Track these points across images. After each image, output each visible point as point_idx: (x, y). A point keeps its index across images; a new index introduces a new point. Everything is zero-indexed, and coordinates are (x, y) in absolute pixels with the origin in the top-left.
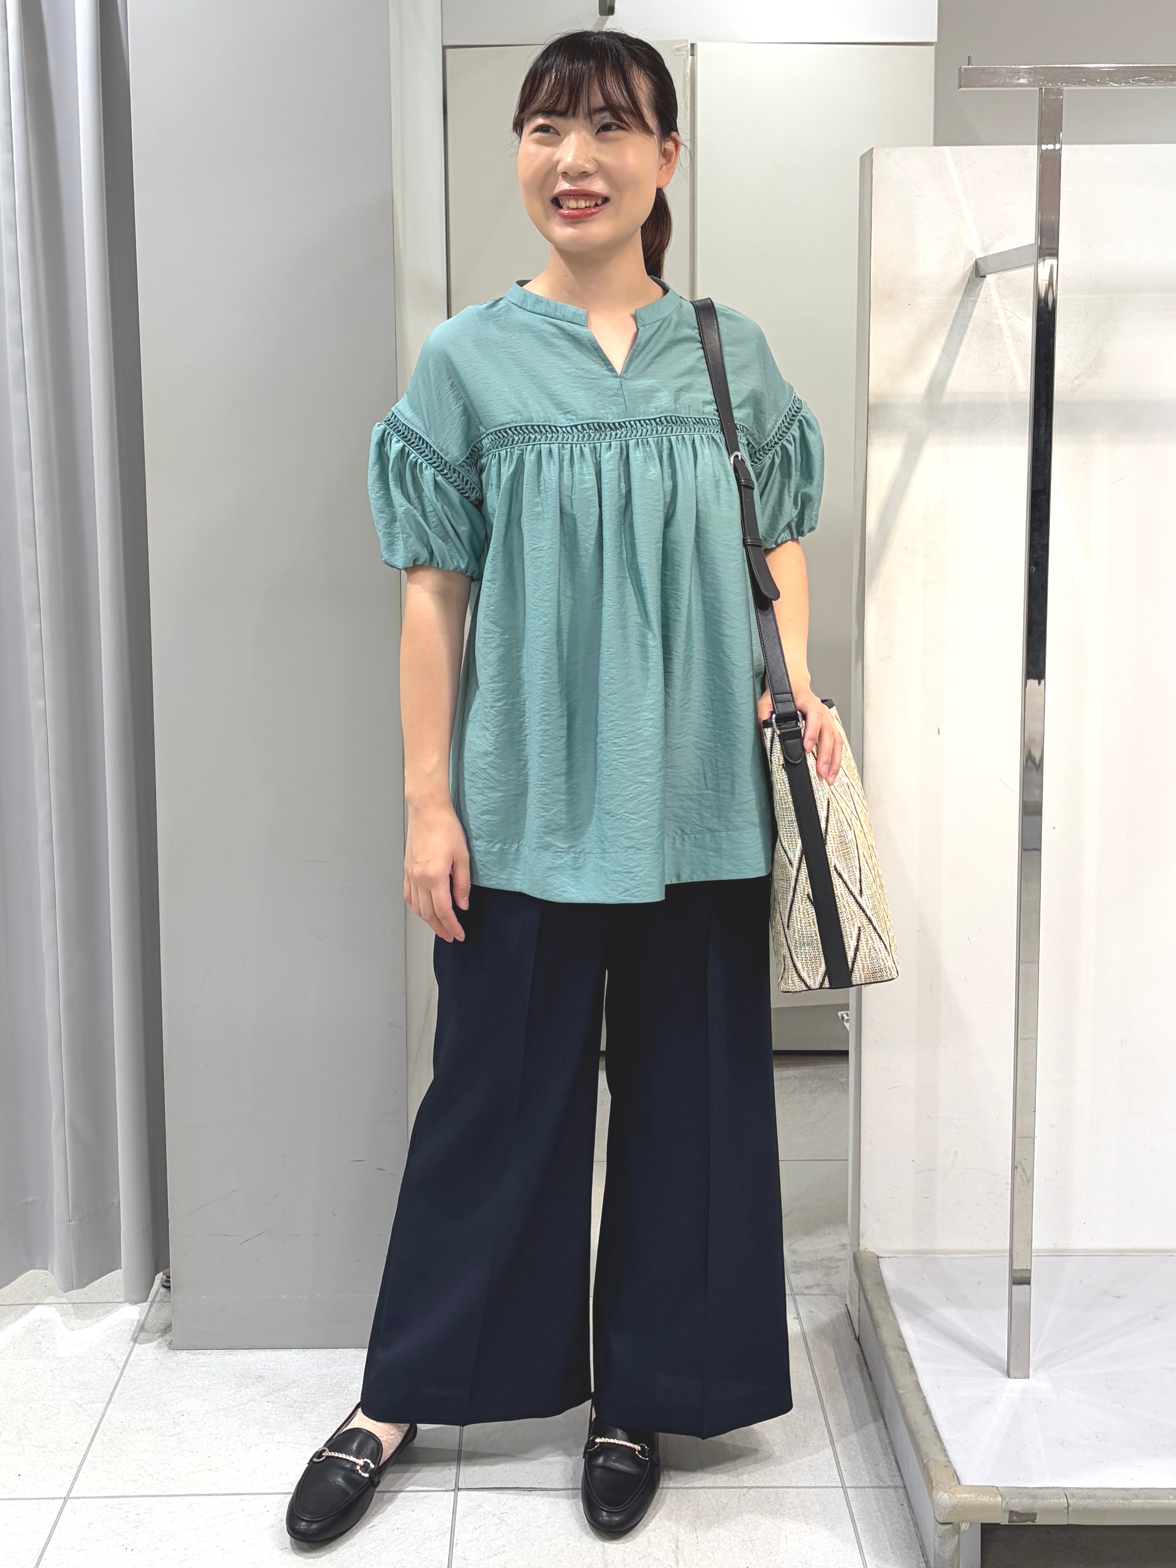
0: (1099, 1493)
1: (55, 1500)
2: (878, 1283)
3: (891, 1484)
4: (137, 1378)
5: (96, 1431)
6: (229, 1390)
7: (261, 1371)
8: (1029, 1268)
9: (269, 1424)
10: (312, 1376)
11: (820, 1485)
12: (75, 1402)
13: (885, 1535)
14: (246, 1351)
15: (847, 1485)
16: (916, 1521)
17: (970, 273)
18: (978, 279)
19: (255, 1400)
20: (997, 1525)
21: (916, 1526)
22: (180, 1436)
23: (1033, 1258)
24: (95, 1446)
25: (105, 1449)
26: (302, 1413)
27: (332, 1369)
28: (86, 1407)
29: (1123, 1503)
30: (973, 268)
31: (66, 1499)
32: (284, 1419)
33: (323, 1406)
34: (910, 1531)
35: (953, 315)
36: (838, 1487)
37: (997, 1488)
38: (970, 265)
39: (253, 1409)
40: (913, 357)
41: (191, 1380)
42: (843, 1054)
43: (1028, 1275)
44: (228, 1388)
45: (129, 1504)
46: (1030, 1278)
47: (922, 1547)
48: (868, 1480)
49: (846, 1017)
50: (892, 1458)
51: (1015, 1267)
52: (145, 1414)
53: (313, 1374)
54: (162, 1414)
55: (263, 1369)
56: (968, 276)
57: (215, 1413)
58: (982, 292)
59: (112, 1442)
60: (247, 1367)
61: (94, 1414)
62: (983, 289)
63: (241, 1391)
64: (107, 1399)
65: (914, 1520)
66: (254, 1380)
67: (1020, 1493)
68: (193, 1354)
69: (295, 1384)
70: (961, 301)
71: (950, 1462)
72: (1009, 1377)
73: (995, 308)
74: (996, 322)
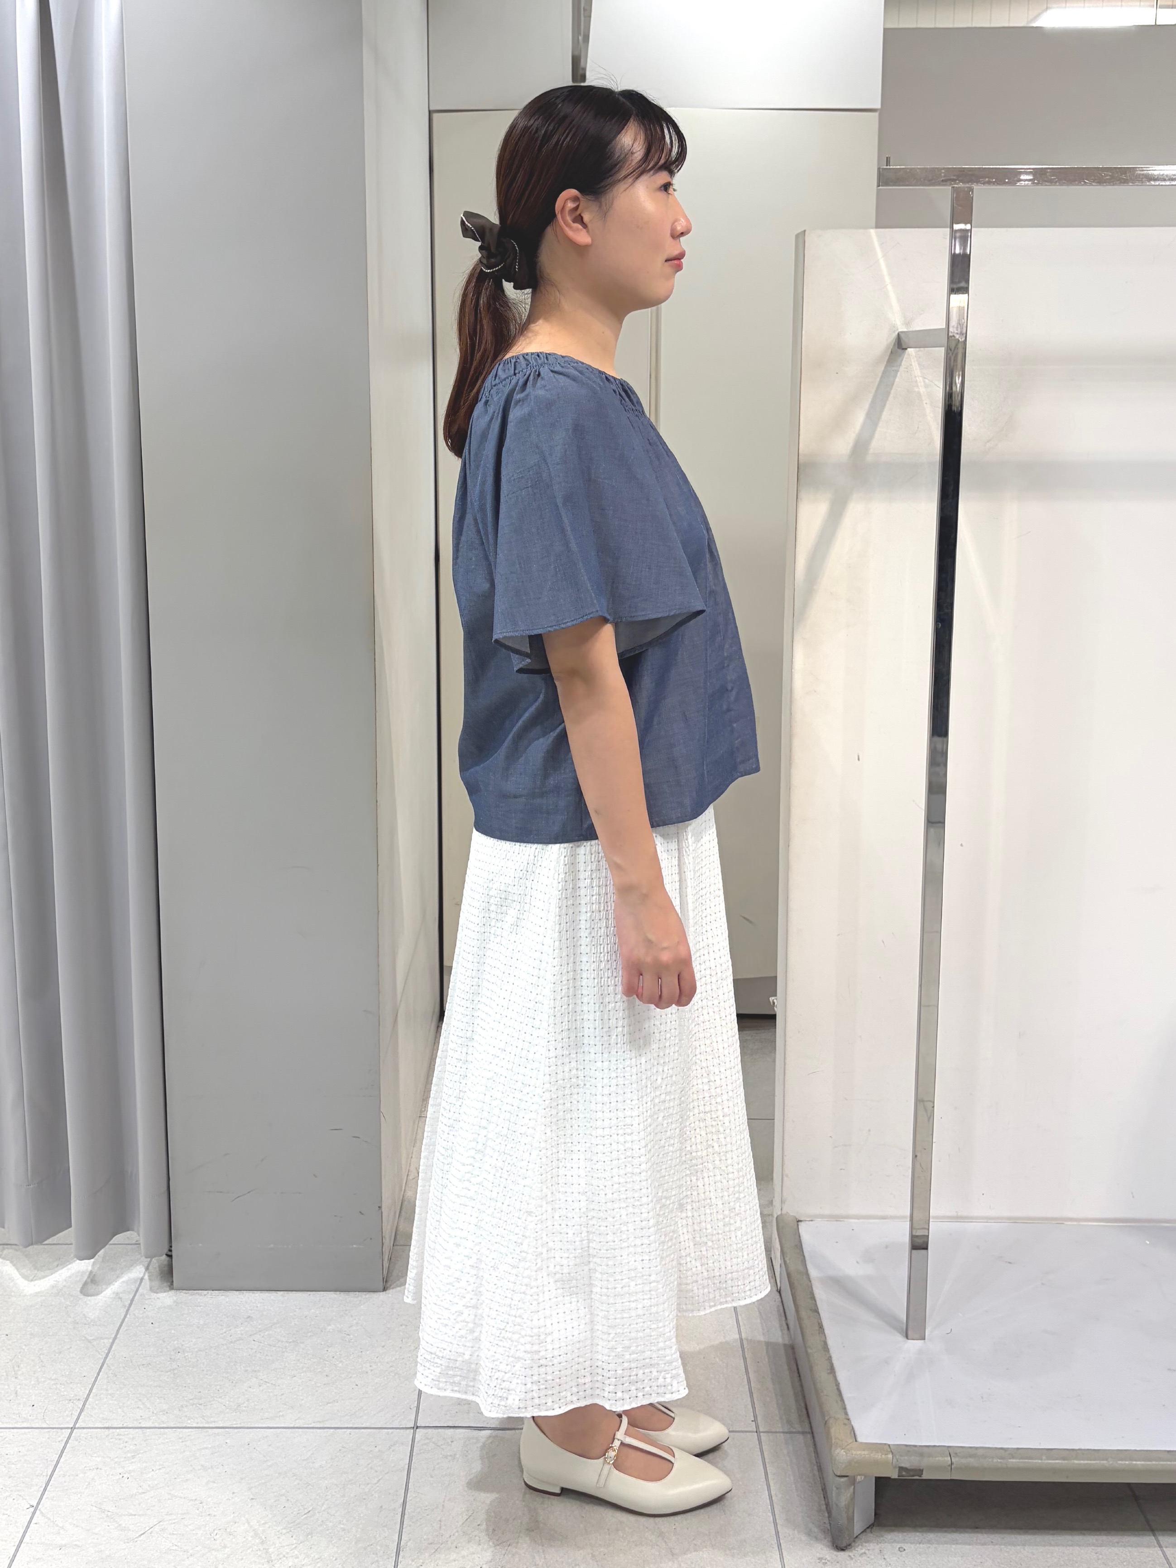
0: (980, 1452)
1: (64, 1430)
2: (798, 1248)
3: (800, 1430)
4: (141, 1316)
5: (102, 1366)
6: (221, 1329)
7: (250, 1311)
8: (927, 1234)
9: (254, 1362)
10: (295, 1317)
11: (737, 1430)
12: (85, 1337)
13: (792, 1478)
14: (238, 1293)
15: (761, 1429)
16: (820, 1466)
17: (893, 343)
18: (900, 351)
19: (243, 1340)
20: (889, 1479)
22: (176, 1372)
23: (931, 1224)
24: (100, 1380)
25: (109, 1382)
26: (284, 1352)
27: (313, 1311)
28: (95, 1343)
29: (1001, 1462)
30: (896, 341)
31: (72, 1429)
32: (267, 1358)
33: (302, 1345)
34: (814, 1475)
35: (878, 383)
36: (753, 1432)
37: (888, 1445)
38: (893, 337)
39: (241, 1347)
40: (840, 421)
41: (188, 1319)
45: (127, 1435)
46: (927, 1243)
47: (824, 1490)
48: (780, 1425)
50: (803, 1405)
51: (914, 1234)
52: (146, 1350)
53: (295, 1315)
54: (160, 1350)
55: (251, 1310)
56: (892, 346)
57: (207, 1351)
58: (903, 361)
59: (116, 1376)
60: (238, 1308)
61: (101, 1350)
62: (904, 359)
63: (230, 1330)
64: (113, 1336)
65: (819, 1465)
66: (244, 1320)
67: (908, 1451)
68: (192, 1294)
69: (278, 1325)
70: (885, 369)
71: (849, 1419)
72: (907, 1338)
73: (916, 377)
74: (916, 389)
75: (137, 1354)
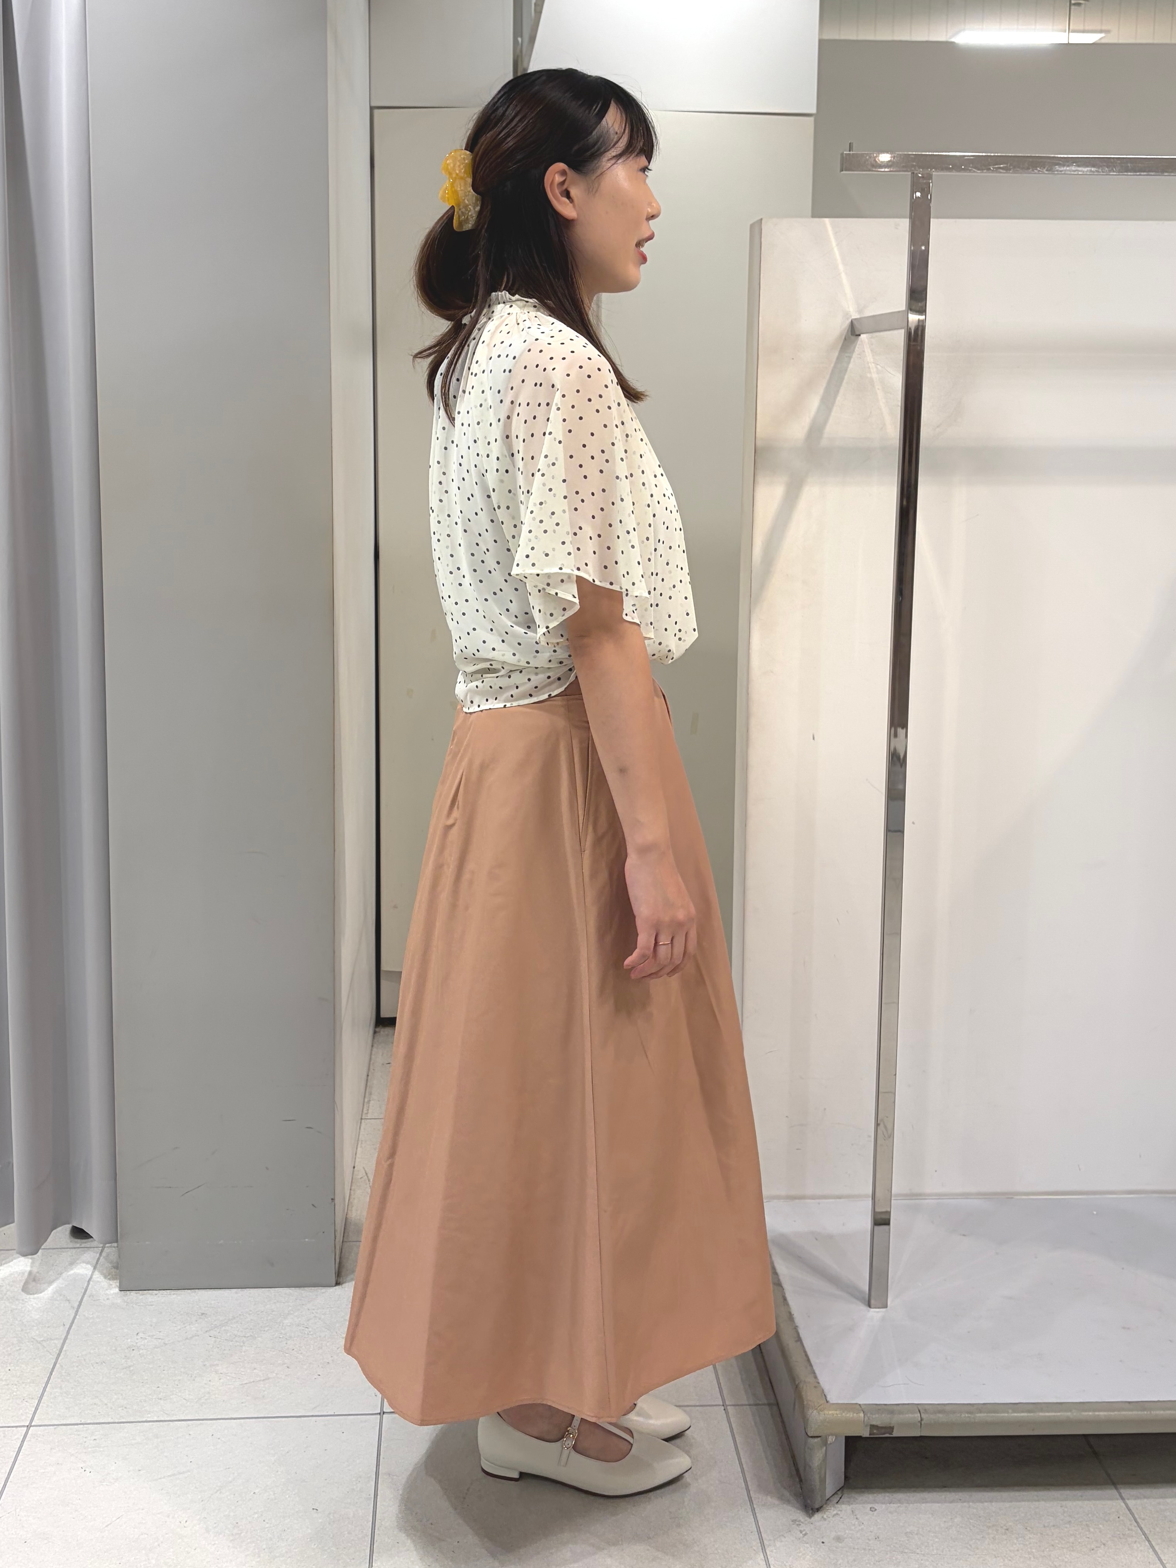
0: (948, 1408)
1: (20, 1429)
3: (766, 1402)
4: (91, 1317)
5: (55, 1365)
6: (176, 1326)
7: (204, 1309)
8: (889, 1210)
10: (251, 1313)
11: (704, 1404)
12: (34, 1339)
13: (761, 1447)
14: (190, 1291)
15: (727, 1402)
16: (788, 1435)
17: (846, 331)
18: (853, 338)
19: (198, 1336)
20: (859, 1438)
21: (788, 1438)
22: (132, 1369)
23: (892, 1201)
24: (53, 1379)
25: (63, 1381)
26: (242, 1346)
27: (268, 1305)
28: (46, 1343)
29: (968, 1417)
30: (849, 328)
31: (28, 1427)
32: (225, 1352)
33: (260, 1339)
35: (831, 370)
36: (719, 1405)
37: (860, 1405)
39: (197, 1343)
40: (794, 407)
43: (889, 1217)
44: (174, 1325)
45: (86, 1431)
46: (889, 1220)
47: (793, 1457)
48: (746, 1399)
50: (767, 1379)
51: (878, 1210)
52: (99, 1349)
53: (251, 1311)
54: (114, 1348)
55: (205, 1307)
56: (845, 334)
58: (857, 349)
59: (70, 1375)
60: (192, 1306)
61: (52, 1350)
62: (857, 346)
63: (185, 1327)
64: (64, 1337)
66: (198, 1316)
67: (879, 1409)
68: (143, 1295)
69: (235, 1321)
70: (838, 358)
71: (819, 1383)
72: (869, 1306)
73: (868, 363)
74: (869, 375)
75: (90, 1353)
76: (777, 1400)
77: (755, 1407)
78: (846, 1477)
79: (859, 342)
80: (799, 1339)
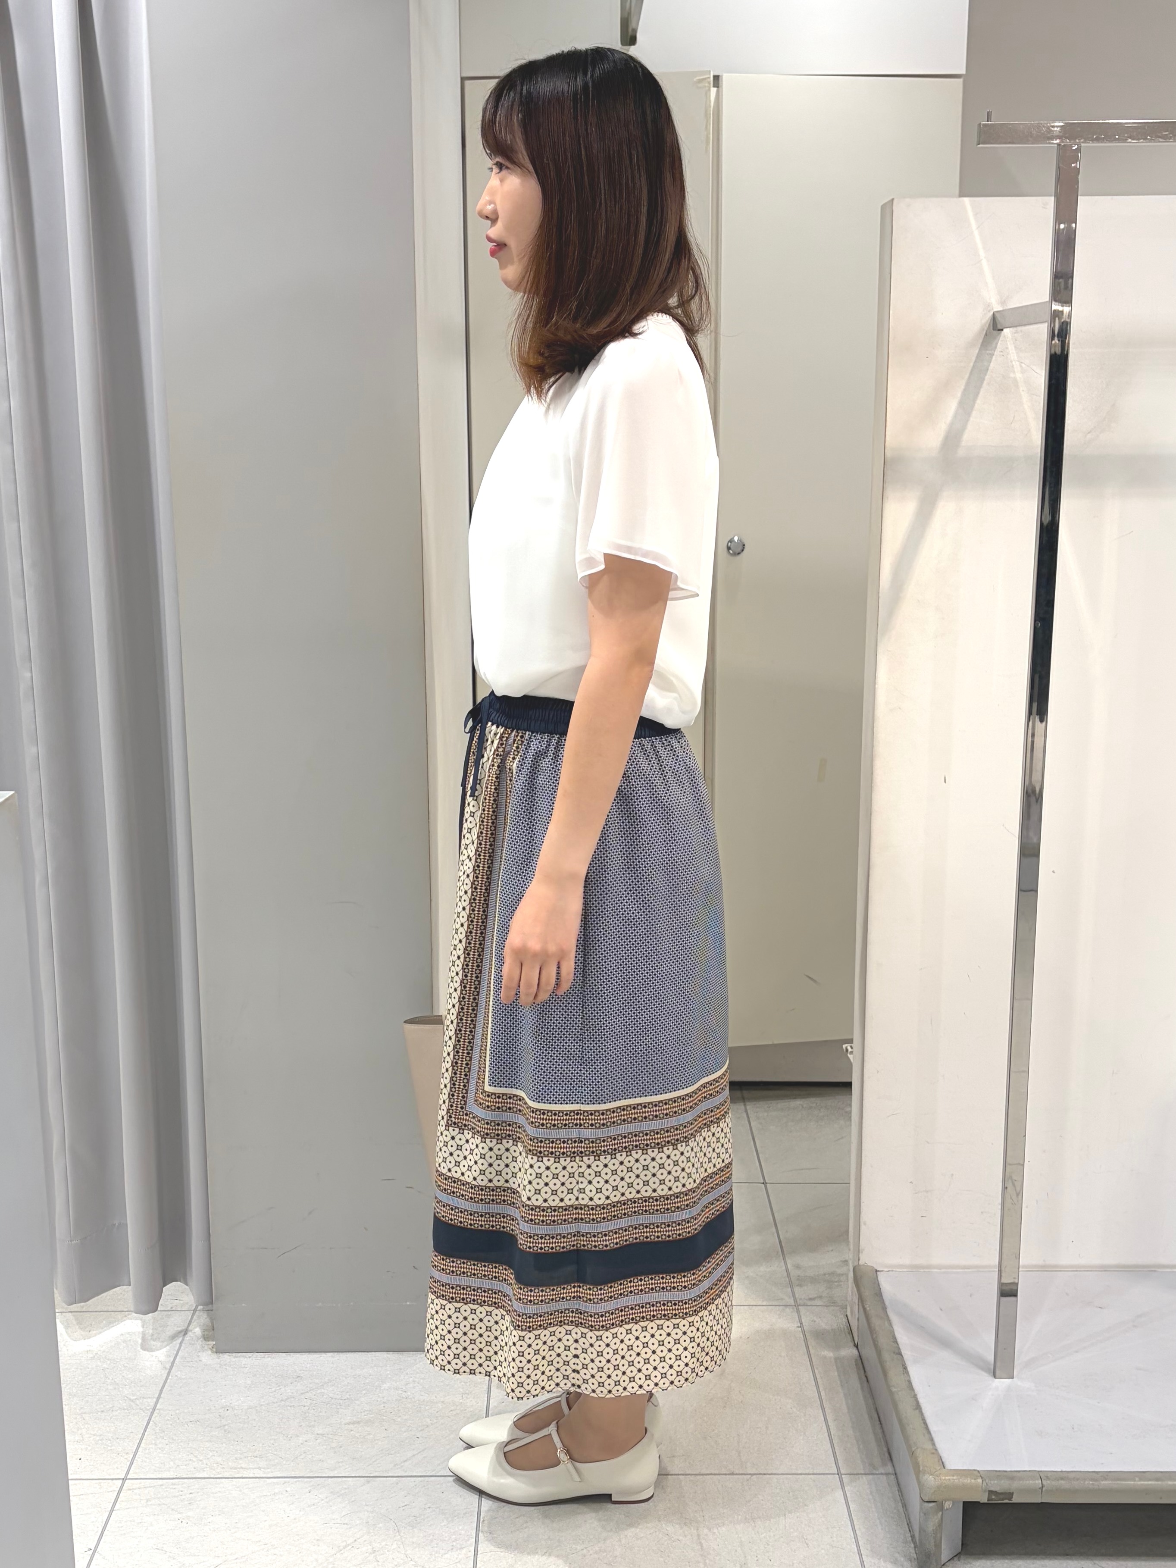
0: (1071, 1475)
1: (114, 1481)
2: (876, 1294)
3: (883, 1472)
4: (183, 1378)
5: (148, 1423)
7: (299, 1372)
11: (818, 1472)
13: (876, 1515)
14: (284, 1354)
15: (843, 1471)
17: (987, 325)
18: (995, 332)
19: (294, 1398)
21: (905, 1506)
22: (226, 1427)
23: (1020, 1272)
24: (148, 1434)
25: (157, 1438)
26: (337, 1409)
27: (368, 1369)
28: (138, 1403)
29: (1092, 1484)
32: (321, 1414)
33: (357, 1402)
34: (898, 1511)
35: (970, 369)
37: (978, 1471)
38: (987, 318)
40: (930, 411)
41: (233, 1379)
42: (848, 1085)
43: (1016, 1289)
44: (269, 1387)
46: (1017, 1291)
47: (909, 1524)
48: (862, 1468)
49: (850, 1050)
50: (885, 1449)
51: (1003, 1281)
52: (193, 1409)
53: (348, 1374)
54: (208, 1408)
55: (301, 1370)
57: (257, 1408)
59: (164, 1431)
60: (285, 1368)
61: (145, 1408)
63: (280, 1389)
64: (157, 1395)
65: (903, 1502)
67: (998, 1476)
68: (236, 1357)
69: (330, 1384)
70: (978, 356)
71: (936, 1448)
73: (1011, 362)
74: (1012, 375)
75: (184, 1412)
76: (895, 1470)
77: (871, 1477)
78: (962, 1544)
79: (1001, 338)
80: (918, 1407)
